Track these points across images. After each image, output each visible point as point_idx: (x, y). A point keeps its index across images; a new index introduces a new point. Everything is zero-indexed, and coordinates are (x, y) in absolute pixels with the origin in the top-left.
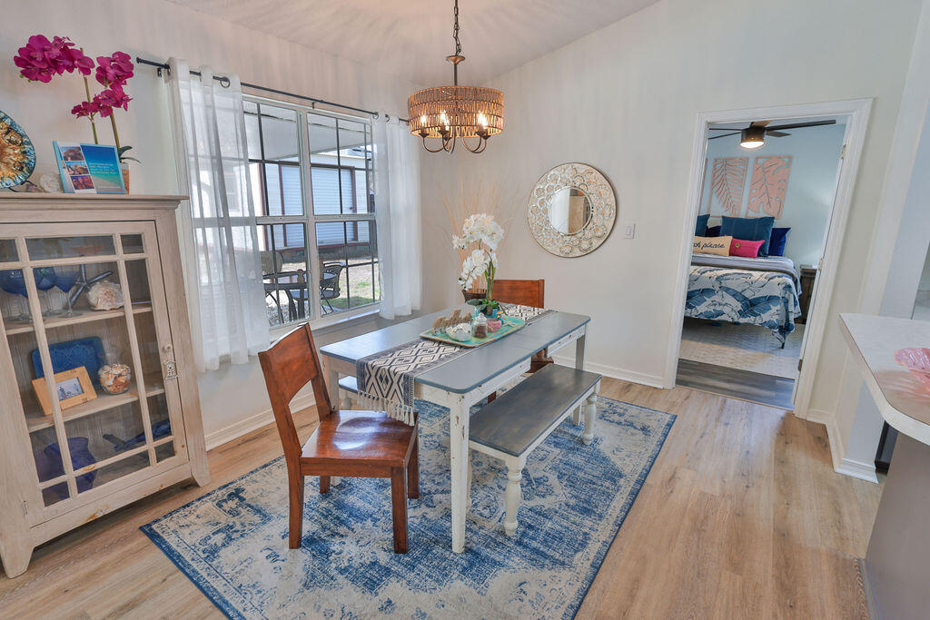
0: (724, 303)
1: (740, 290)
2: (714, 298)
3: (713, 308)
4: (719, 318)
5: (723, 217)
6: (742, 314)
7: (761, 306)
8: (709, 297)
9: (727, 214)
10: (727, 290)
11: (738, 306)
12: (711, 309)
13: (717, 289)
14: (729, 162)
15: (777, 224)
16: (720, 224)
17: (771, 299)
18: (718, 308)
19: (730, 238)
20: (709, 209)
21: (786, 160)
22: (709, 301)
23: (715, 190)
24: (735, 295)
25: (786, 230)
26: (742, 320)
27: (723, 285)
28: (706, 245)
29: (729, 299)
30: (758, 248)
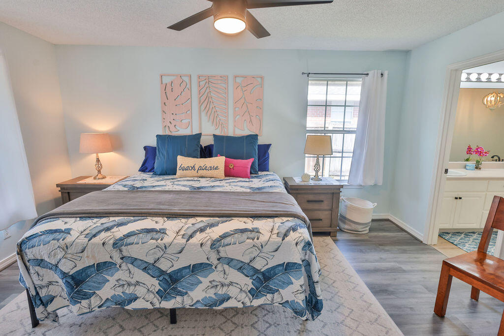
0: (227, 282)
1: (246, 260)
2: (211, 277)
3: (213, 291)
4: (226, 305)
5: (214, 136)
6: (255, 293)
7: (280, 278)
8: (206, 277)
9: (218, 133)
10: (229, 261)
11: (248, 283)
12: (211, 294)
13: (215, 262)
14: (210, 80)
15: (261, 141)
16: (213, 143)
17: (289, 267)
18: (221, 291)
19: (222, 159)
20: (200, 128)
21: (259, 80)
22: (205, 281)
23: (203, 108)
24: (242, 268)
25: (268, 146)
26: (257, 303)
27: (222, 254)
28: (200, 168)
29: (235, 276)
30: (249, 167)
